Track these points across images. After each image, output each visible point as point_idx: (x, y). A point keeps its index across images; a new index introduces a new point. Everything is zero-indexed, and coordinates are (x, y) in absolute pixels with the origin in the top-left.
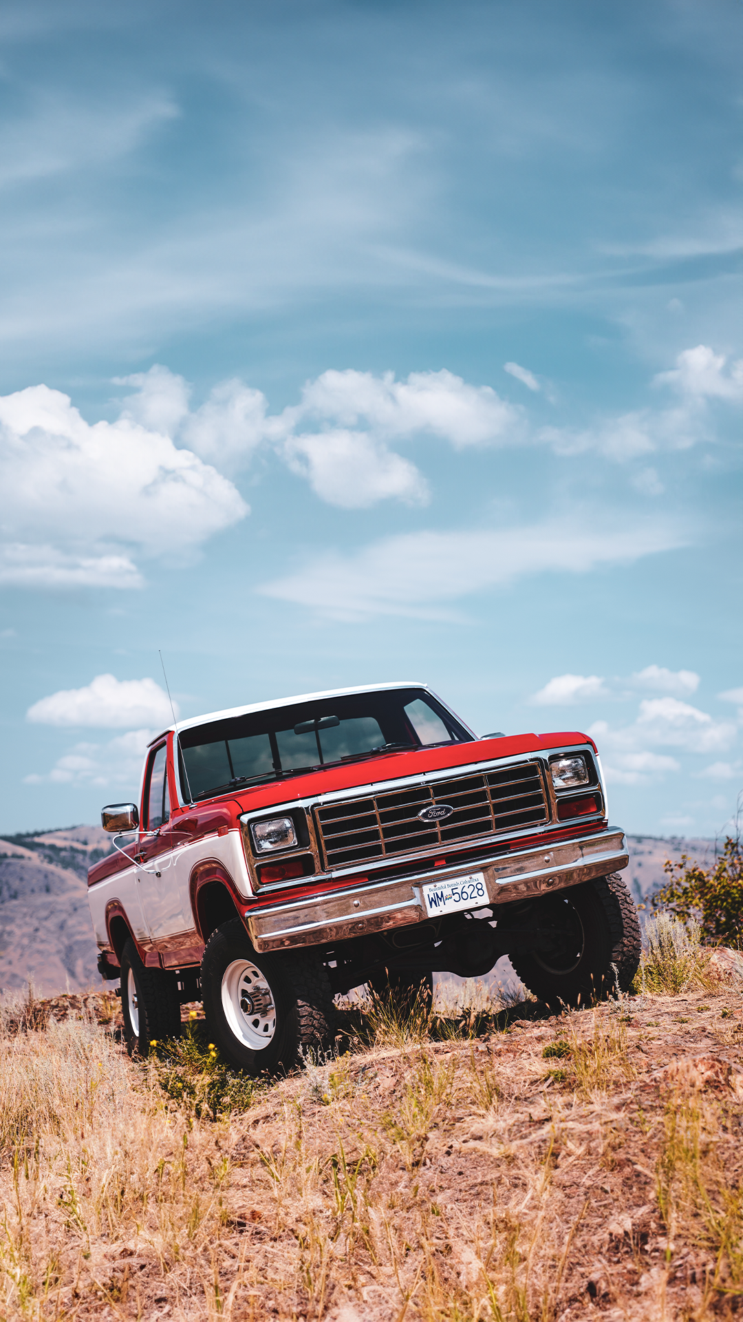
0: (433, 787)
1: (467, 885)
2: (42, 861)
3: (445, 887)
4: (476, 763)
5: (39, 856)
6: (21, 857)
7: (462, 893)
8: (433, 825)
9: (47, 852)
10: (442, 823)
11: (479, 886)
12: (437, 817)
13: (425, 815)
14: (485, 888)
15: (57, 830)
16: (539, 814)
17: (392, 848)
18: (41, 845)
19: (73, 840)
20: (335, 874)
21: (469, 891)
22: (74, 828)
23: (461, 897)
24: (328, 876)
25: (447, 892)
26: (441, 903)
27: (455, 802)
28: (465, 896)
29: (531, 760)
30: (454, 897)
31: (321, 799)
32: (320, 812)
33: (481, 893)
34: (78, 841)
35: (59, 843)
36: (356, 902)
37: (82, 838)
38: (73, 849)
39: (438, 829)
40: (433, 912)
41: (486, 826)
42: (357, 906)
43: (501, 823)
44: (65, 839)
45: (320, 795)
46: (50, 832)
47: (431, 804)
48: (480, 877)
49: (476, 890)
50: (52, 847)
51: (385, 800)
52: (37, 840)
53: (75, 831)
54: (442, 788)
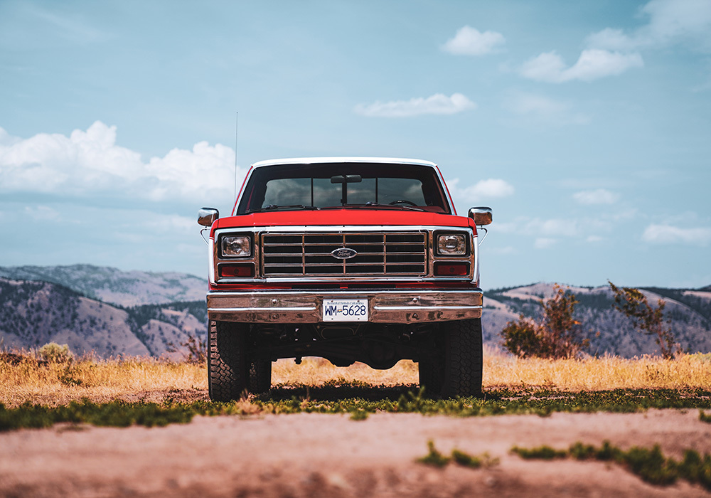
0: (346, 236)
1: (355, 306)
2: (509, 311)
3: (339, 304)
4: (382, 226)
5: (507, 307)
6: (493, 308)
7: (350, 310)
8: (341, 261)
9: (513, 303)
10: (348, 261)
11: (363, 308)
12: (344, 256)
13: (336, 253)
14: (366, 310)
15: (520, 287)
16: (420, 269)
17: (309, 270)
18: (508, 299)
19: (532, 294)
20: (269, 280)
21: (355, 310)
22: (533, 285)
23: (348, 312)
24: (264, 281)
25: (340, 307)
26: (334, 314)
27: (359, 249)
28: (351, 312)
29: (421, 231)
30: (343, 312)
31: (268, 229)
32: (265, 238)
33: (363, 312)
34: (536, 295)
35: (522, 297)
36: (274, 300)
37: (539, 293)
38: (532, 301)
39: (344, 265)
40: (327, 318)
41: (380, 269)
42: (274, 303)
43: (390, 269)
44: (527, 293)
45: (269, 226)
46: (515, 288)
47: (342, 247)
48: (365, 302)
49: (360, 310)
50: (517, 300)
51: (311, 237)
52: (505, 294)
53: (534, 287)
54: (352, 237)
